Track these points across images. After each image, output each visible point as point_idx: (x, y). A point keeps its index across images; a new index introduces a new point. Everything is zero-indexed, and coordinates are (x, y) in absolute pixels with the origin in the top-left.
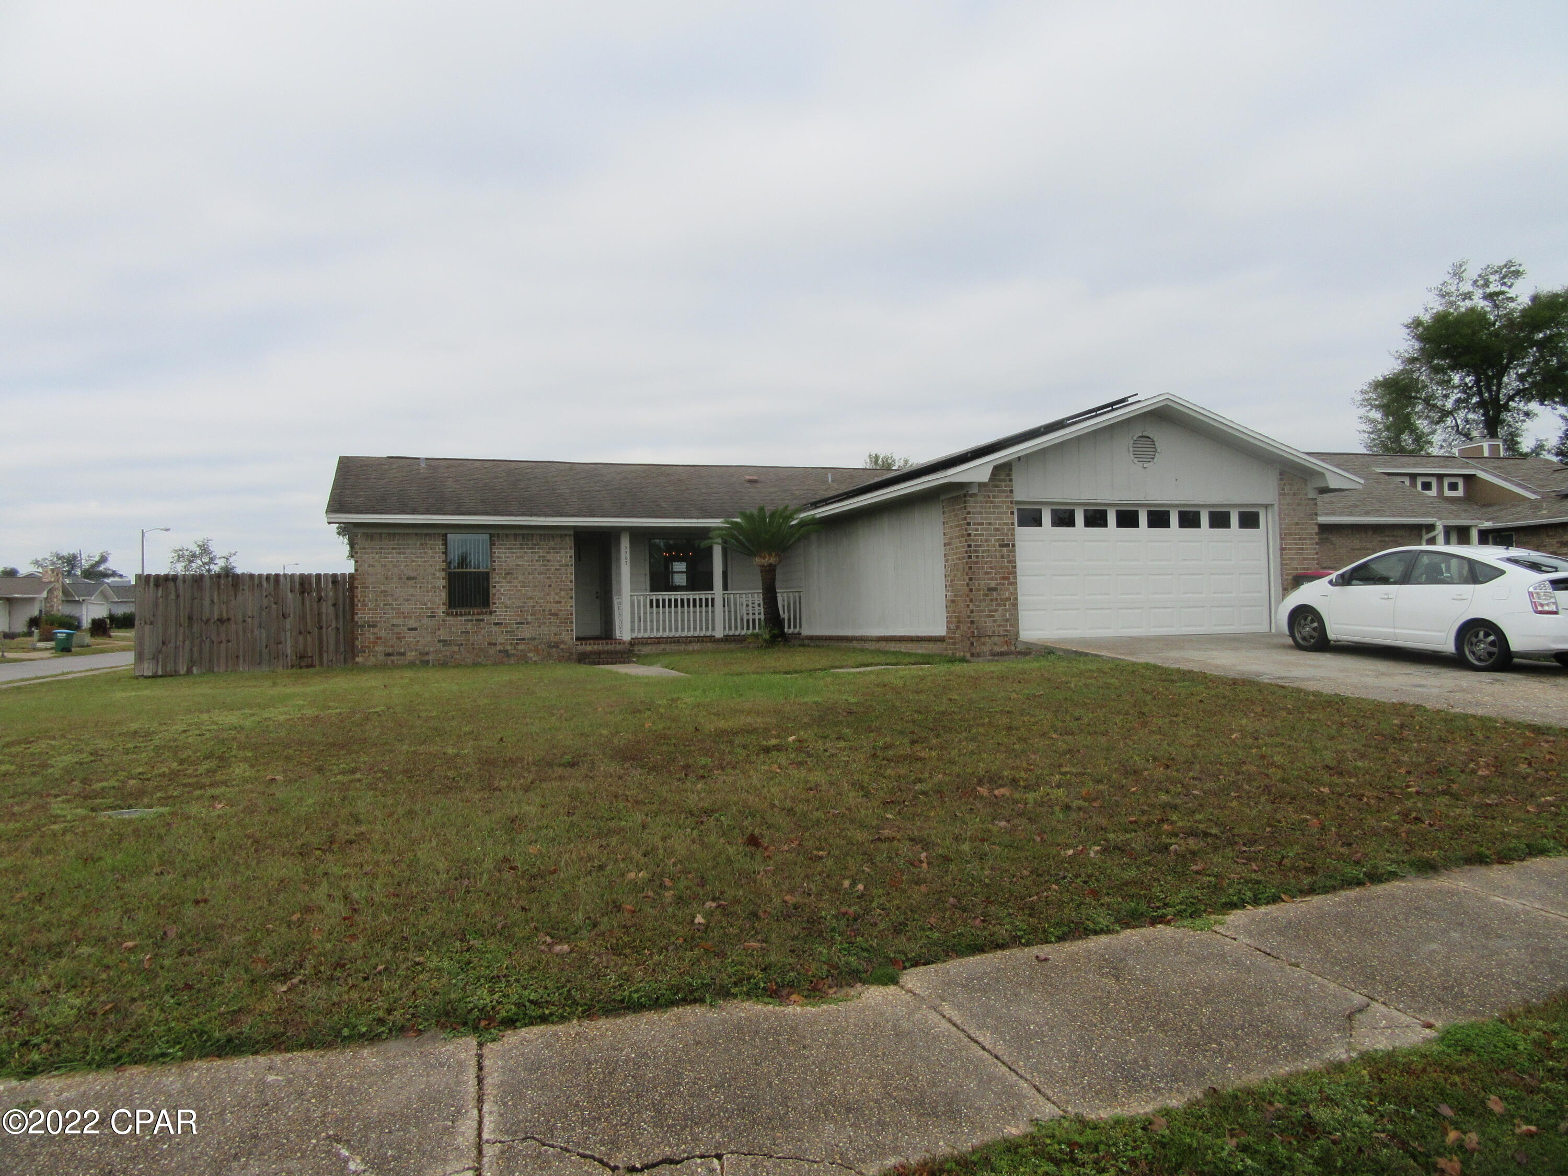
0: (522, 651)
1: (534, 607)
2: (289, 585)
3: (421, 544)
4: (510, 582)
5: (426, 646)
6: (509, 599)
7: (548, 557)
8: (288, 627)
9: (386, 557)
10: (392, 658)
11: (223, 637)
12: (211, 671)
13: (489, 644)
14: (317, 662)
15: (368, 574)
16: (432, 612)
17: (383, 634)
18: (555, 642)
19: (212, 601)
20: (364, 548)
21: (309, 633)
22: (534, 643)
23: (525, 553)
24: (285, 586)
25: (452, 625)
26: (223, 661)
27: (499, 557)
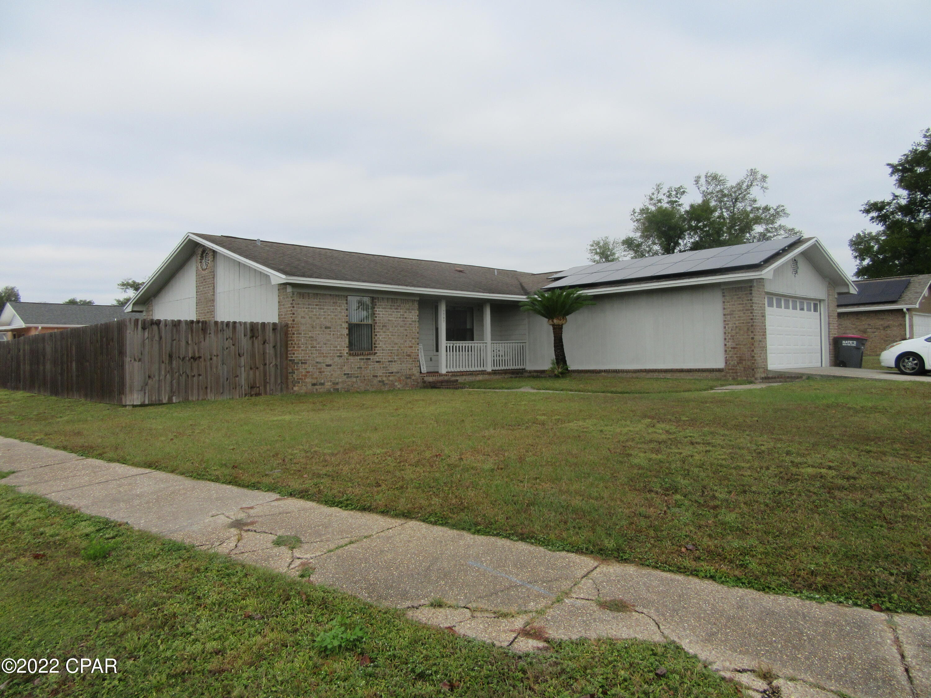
0: (392, 381)
1: (398, 350)
2: (243, 332)
3: (334, 303)
4: (385, 332)
5: (336, 378)
6: (385, 344)
7: (405, 316)
8: (243, 364)
9: (312, 312)
10: (317, 387)
11: (195, 372)
12: (186, 400)
13: (374, 376)
14: (262, 391)
15: (301, 324)
16: (340, 353)
17: (310, 369)
18: (409, 375)
19: (187, 342)
20: (299, 304)
21: (257, 368)
22: (399, 375)
23: (393, 312)
24: (240, 330)
25: (352, 363)
26: (195, 391)
27: (379, 314)
